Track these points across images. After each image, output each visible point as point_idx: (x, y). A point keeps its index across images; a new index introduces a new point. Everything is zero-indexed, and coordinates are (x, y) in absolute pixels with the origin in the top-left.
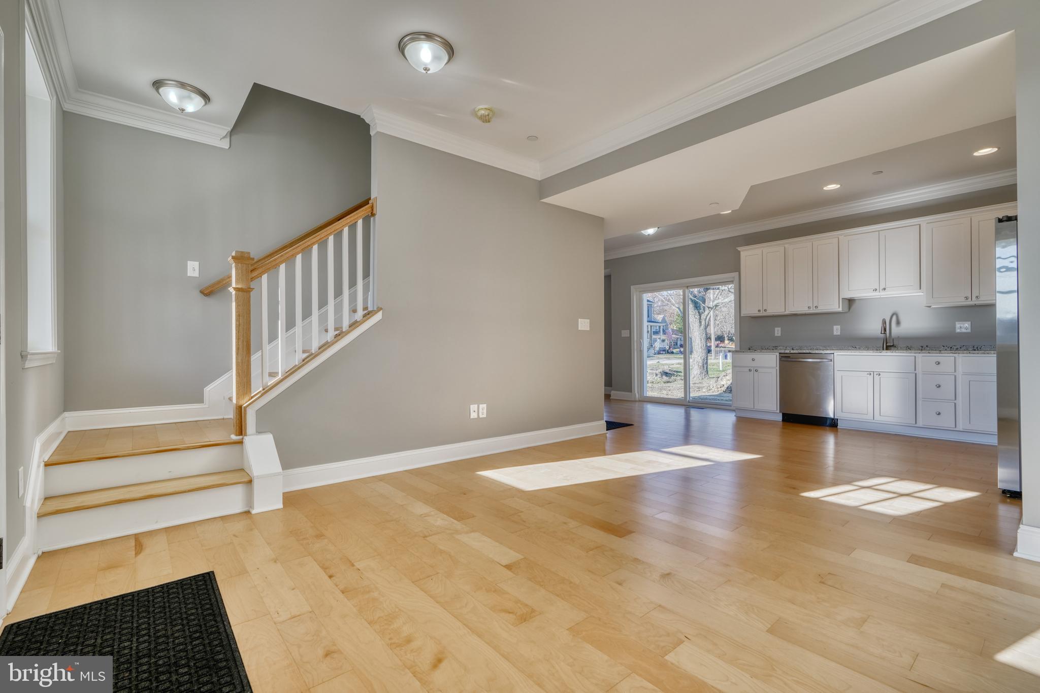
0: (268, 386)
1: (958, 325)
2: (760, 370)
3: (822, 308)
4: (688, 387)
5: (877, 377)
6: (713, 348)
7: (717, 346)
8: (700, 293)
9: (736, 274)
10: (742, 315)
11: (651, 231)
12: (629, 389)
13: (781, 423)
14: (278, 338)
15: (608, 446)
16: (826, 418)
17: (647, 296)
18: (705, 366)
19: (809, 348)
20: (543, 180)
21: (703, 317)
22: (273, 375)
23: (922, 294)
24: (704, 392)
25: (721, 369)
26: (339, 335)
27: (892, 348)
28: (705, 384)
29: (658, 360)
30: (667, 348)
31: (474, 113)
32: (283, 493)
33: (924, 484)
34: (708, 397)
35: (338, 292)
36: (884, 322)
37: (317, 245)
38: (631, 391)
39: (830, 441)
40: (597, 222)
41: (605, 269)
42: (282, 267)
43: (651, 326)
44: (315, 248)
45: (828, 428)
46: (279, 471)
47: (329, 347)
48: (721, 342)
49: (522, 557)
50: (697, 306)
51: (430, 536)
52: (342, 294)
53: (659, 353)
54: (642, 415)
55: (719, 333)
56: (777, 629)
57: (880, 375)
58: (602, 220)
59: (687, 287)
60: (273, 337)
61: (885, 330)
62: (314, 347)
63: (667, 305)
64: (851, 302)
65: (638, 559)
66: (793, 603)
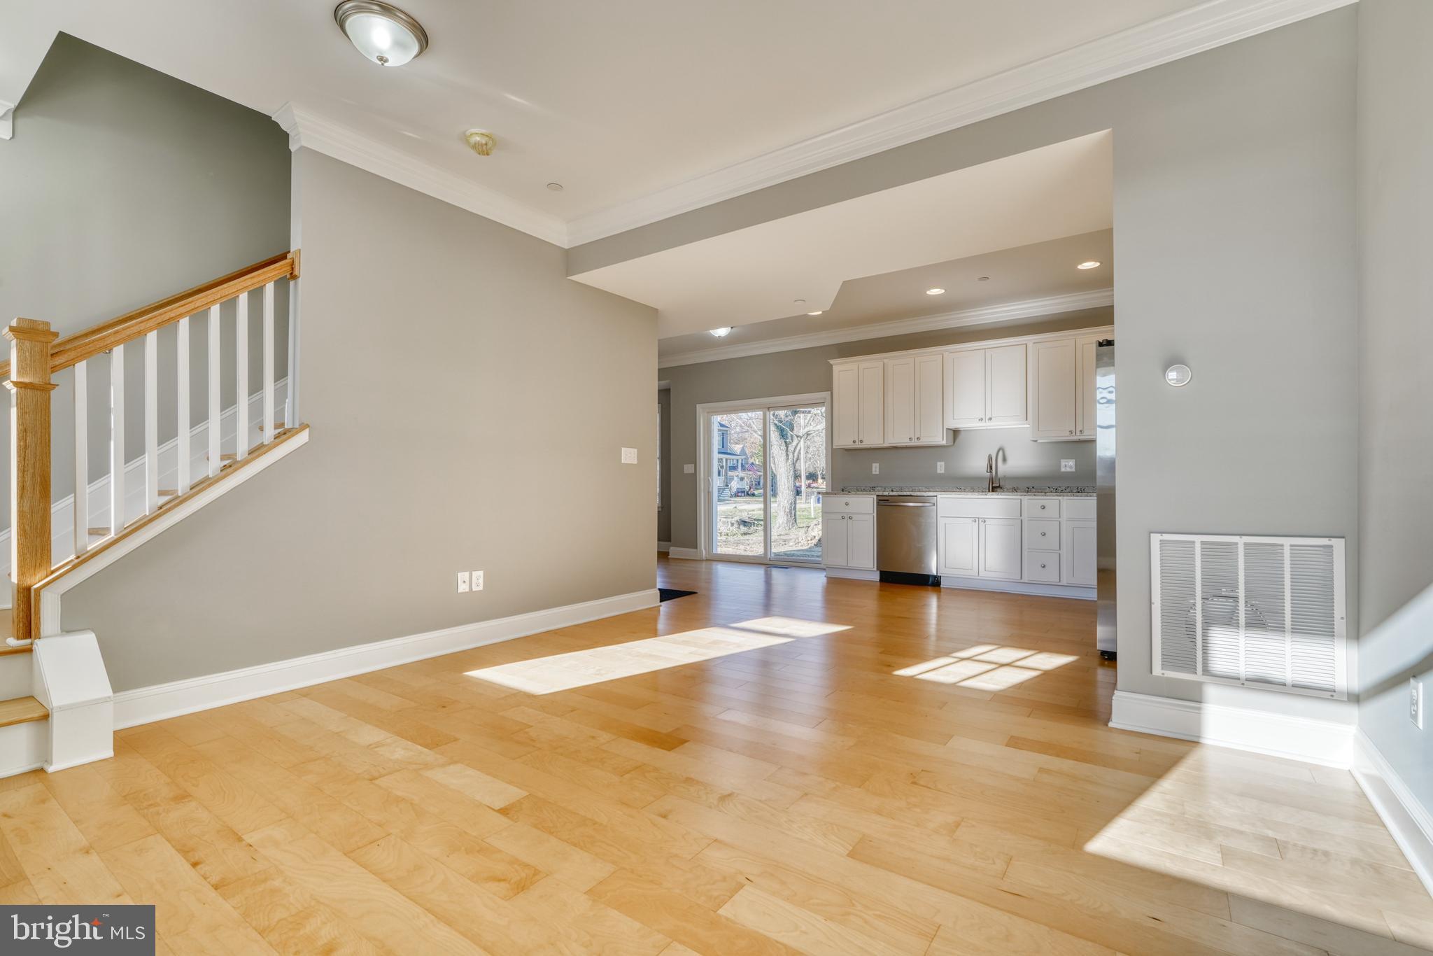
0: (88, 552)
1: (1063, 462)
2: (854, 517)
3: (925, 441)
4: (769, 541)
5: (981, 524)
6: (803, 489)
7: (809, 486)
8: (787, 417)
9: (826, 394)
10: (834, 447)
11: (722, 332)
12: (694, 545)
13: (879, 584)
14: (107, 472)
15: (661, 625)
16: (928, 576)
17: (717, 419)
18: (793, 512)
19: (911, 489)
20: (572, 248)
21: (791, 448)
22: (102, 533)
23: (1028, 426)
24: (791, 546)
25: (813, 516)
26: (231, 465)
27: (998, 490)
28: (792, 536)
29: (734, 505)
30: (747, 488)
31: (465, 139)
32: (115, 732)
33: (1025, 651)
34: (795, 552)
35: (229, 400)
36: (990, 458)
37: (188, 318)
38: (696, 548)
39: (932, 602)
40: (649, 314)
41: (659, 380)
42: (118, 352)
43: (727, 460)
44: (184, 324)
45: (930, 587)
46: (106, 695)
47: (210, 485)
48: (814, 480)
49: (525, 793)
50: (783, 434)
51: (381, 776)
52: (236, 403)
53: (736, 495)
54: (710, 580)
55: (812, 470)
56: (861, 851)
57: (985, 522)
58: (655, 311)
59: (769, 408)
60: (98, 470)
61: (991, 468)
62: (183, 485)
63: (747, 431)
64: (956, 433)
65: (691, 779)
66: (880, 814)
